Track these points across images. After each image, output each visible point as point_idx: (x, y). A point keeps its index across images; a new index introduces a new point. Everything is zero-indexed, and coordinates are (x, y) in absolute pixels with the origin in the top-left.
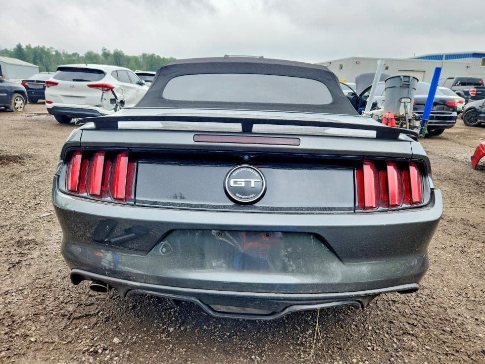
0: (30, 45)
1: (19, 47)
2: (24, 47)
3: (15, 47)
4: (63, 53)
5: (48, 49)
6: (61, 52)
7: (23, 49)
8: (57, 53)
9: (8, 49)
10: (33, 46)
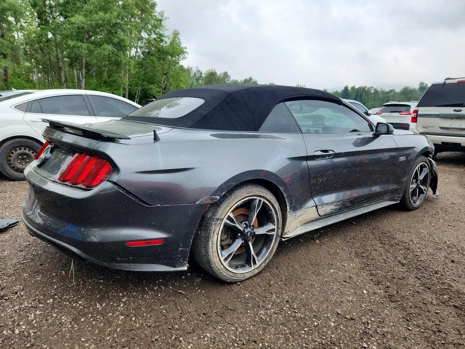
0: (354, 86)
1: (346, 89)
2: (350, 88)
3: (343, 89)
4: (381, 91)
5: (369, 88)
6: (379, 90)
7: (349, 90)
8: (376, 91)
9: (338, 91)
10: (357, 87)
